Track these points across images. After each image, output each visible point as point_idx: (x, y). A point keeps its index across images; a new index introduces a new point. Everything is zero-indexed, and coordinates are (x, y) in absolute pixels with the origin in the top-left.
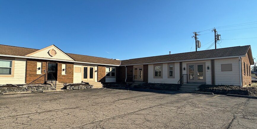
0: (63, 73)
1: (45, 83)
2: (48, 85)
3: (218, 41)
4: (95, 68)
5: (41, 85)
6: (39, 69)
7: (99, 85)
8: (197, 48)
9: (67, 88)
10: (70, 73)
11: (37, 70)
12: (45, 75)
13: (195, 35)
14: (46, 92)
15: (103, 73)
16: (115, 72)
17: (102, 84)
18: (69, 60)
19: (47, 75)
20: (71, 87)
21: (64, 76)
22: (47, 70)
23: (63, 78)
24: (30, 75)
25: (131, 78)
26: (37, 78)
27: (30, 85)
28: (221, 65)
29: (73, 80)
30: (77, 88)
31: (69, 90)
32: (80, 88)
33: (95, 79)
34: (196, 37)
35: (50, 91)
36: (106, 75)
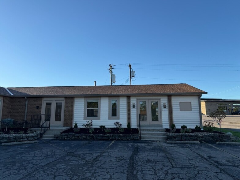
3: (132, 78)
8: (112, 83)
13: (110, 68)
28: (180, 102)
34: (111, 70)
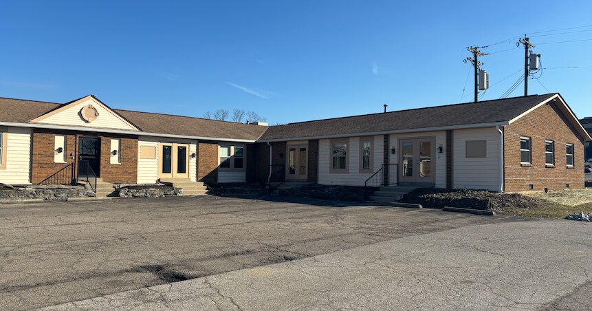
0: (114, 160)
1: (74, 183)
2: (79, 187)
3: (532, 71)
4: (192, 149)
5: (64, 187)
6: (60, 150)
7: (198, 188)
9: (121, 194)
10: (130, 161)
11: (55, 153)
12: (72, 164)
13: (472, 55)
14: (75, 201)
15: (211, 160)
16: (244, 157)
17: (206, 187)
18: (126, 130)
19: (77, 165)
20: (128, 191)
21: (115, 166)
22: (77, 153)
23: (113, 170)
24: (41, 165)
25: (281, 173)
26: (54, 171)
27: (40, 187)
28: (467, 142)
29: (136, 177)
30: (143, 194)
31: (124, 198)
32: (149, 195)
33: (191, 175)
34: (475, 61)
35: (82, 198)
36: (219, 164)
